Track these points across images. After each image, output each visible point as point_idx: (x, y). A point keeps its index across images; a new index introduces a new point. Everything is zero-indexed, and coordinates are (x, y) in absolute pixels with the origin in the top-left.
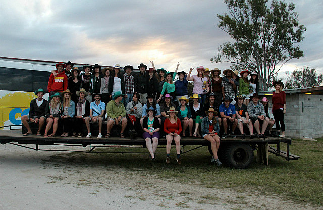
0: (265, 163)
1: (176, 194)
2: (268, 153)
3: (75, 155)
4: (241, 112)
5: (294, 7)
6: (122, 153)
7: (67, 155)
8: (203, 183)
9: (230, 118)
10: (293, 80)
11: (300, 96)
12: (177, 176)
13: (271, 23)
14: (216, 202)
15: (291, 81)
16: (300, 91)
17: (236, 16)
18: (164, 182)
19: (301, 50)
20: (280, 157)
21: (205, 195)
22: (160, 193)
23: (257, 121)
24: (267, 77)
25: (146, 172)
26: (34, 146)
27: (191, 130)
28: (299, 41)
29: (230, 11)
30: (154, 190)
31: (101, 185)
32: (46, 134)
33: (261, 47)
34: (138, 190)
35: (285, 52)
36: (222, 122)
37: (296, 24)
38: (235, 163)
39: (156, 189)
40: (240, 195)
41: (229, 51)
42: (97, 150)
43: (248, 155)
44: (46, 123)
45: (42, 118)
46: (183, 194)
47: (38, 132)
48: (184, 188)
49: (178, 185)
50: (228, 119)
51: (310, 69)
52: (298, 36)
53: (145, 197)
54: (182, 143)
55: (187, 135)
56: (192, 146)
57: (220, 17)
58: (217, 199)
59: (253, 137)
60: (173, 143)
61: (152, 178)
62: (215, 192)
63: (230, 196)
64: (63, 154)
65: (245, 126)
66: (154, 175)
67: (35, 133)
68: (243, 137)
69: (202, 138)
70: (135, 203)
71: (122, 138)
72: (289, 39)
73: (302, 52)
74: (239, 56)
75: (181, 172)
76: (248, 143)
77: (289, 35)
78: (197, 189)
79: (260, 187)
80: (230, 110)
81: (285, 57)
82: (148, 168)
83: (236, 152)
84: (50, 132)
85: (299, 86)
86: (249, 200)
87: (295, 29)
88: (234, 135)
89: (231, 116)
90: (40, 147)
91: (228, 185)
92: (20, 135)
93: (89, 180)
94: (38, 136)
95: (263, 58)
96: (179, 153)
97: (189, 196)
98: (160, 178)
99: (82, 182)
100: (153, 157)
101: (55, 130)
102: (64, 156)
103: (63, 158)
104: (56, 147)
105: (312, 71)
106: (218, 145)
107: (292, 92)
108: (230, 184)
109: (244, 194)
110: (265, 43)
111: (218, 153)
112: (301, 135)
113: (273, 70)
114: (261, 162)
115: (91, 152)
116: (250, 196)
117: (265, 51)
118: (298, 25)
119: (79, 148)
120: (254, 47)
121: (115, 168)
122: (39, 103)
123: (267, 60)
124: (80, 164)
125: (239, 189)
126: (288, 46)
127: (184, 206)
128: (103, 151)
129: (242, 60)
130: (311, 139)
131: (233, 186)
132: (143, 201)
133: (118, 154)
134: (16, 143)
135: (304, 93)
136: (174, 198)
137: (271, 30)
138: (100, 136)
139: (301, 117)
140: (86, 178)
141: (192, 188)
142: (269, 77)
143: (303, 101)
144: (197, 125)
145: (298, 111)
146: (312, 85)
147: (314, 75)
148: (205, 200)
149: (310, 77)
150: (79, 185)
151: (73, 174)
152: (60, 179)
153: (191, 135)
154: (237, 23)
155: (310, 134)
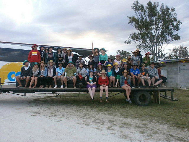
0: (158, 103)
1: (106, 121)
3: (47, 99)
5: (174, 10)
6: (75, 97)
7: (43, 98)
8: (122, 115)
9: (136, 76)
10: (173, 54)
11: (178, 64)
12: (106, 110)
13: (160, 20)
14: (130, 126)
15: (172, 54)
16: (178, 61)
17: (139, 17)
18: (99, 114)
20: (167, 100)
21: (123, 122)
22: (97, 121)
24: (158, 52)
25: (89, 108)
26: (23, 94)
27: (114, 83)
28: (177, 30)
29: (136, 14)
30: (93, 119)
31: (63, 116)
32: (30, 86)
33: (154, 34)
34: (84, 119)
35: (169, 37)
37: (175, 20)
38: (140, 103)
39: (95, 118)
40: (144, 122)
41: (135, 37)
42: (60, 95)
43: (148, 98)
45: (28, 77)
46: (111, 121)
47: (26, 86)
48: (111, 117)
49: (107, 116)
51: (184, 47)
52: (177, 27)
53: (89, 123)
56: (114, 93)
57: (130, 18)
58: (130, 125)
61: (92, 111)
62: (129, 120)
63: (138, 123)
66: (93, 110)
68: (145, 87)
69: (120, 87)
70: (83, 127)
71: (75, 88)
72: (171, 29)
73: (179, 37)
74: (141, 40)
75: (109, 108)
76: (148, 91)
77: (171, 27)
78: (118, 119)
79: (156, 118)
80: (137, 72)
81: (169, 40)
82: (90, 106)
83: (140, 96)
84: (33, 85)
85: (177, 58)
86: (149, 126)
87: (175, 23)
88: (139, 86)
90: (27, 94)
91: (136, 116)
92: (15, 87)
93: (56, 113)
94: (25, 88)
95: (155, 41)
97: (114, 123)
98: (97, 111)
99: (52, 115)
100: (93, 98)
101: (36, 84)
102: (41, 99)
104: (37, 94)
106: (130, 92)
107: (173, 61)
108: (137, 116)
109: (146, 122)
110: (156, 32)
112: (179, 87)
113: (161, 48)
115: (57, 96)
116: (150, 123)
117: (156, 37)
118: (177, 21)
119: (50, 94)
120: (150, 34)
121: (70, 106)
122: (26, 69)
123: (158, 42)
124: (50, 104)
125: (143, 118)
126: (171, 34)
127: (112, 129)
128: (64, 96)
129: (143, 43)
130: (185, 89)
131: (139, 116)
132: (87, 126)
133: (72, 98)
134: (12, 92)
135: (180, 61)
136: (105, 124)
137: (160, 24)
138: (62, 87)
139: (179, 76)
140: (54, 112)
141: (116, 118)
144: (117, 80)
145: (177, 72)
146: (185, 56)
147: (186, 50)
148: (123, 125)
149: (184, 51)
150: (50, 116)
151: (46, 110)
152: (39, 113)
153: (114, 86)
154: (139, 21)
155: (185, 86)
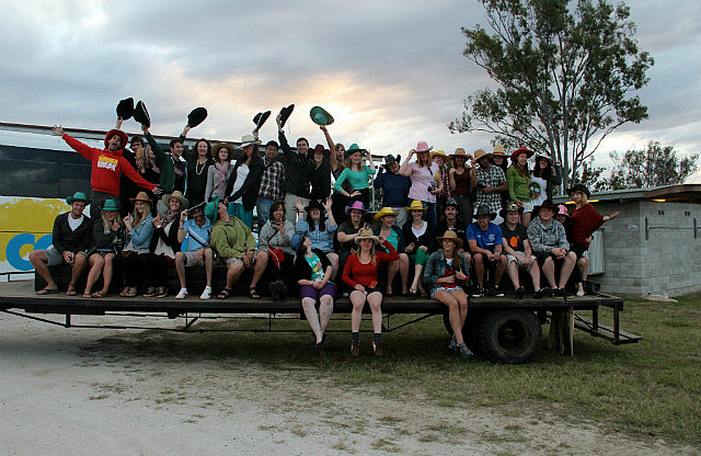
0: (568, 352)
1: (373, 421)
2: (573, 329)
3: (152, 337)
4: (514, 241)
5: (628, 14)
6: (255, 331)
7: (134, 335)
8: (432, 396)
9: (489, 253)
10: (626, 170)
11: (642, 205)
12: (374, 381)
13: (578, 48)
14: (460, 438)
15: (620, 173)
16: (641, 195)
17: (503, 32)
18: (348, 394)
19: (642, 104)
20: (598, 339)
21: (435, 422)
22: (339, 419)
23: (549, 259)
24: (571, 165)
25: (307, 372)
26: (62, 318)
27: (405, 279)
28: (637, 87)
29: (491, 20)
30: (324, 412)
31: (209, 401)
32: (87, 291)
33: (557, 98)
34: (290, 413)
35: (607, 111)
36: (473, 262)
37: (633, 50)
38: (501, 352)
39: (329, 410)
40: (512, 422)
41: (487, 108)
42: (202, 324)
43: (530, 333)
44: (88, 265)
45: (80, 256)
46: (390, 420)
47: (70, 287)
48: (391, 406)
49: (377, 400)
50: (485, 256)
51: (662, 147)
52: (637, 75)
53: (304, 429)
54: (385, 309)
55: (398, 292)
56: (407, 315)
57: (469, 34)
58: (462, 431)
59: (539, 295)
60: (367, 309)
61: (320, 385)
62: (456, 416)
63: (491, 425)
64: (125, 335)
65: (524, 272)
66: (324, 380)
67: (62, 288)
68: (520, 294)
70: (283, 442)
71: (255, 300)
72: (617, 82)
73: (645, 109)
74: (509, 119)
75: (383, 372)
76: (529, 309)
77: (616, 73)
78: (419, 410)
79: (556, 405)
80: (492, 237)
81: (609, 121)
82: (312, 363)
83: (503, 327)
85: (639, 184)
86: (532, 434)
87: (630, 60)
88: (499, 291)
89: (492, 249)
90: (76, 319)
91: (486, 401)
92: (31, 294)
93: (181, 391)
94: (69, 295)
95: (561, 124)
96: (378, 330)
97: (401, 425)
98: (336, 385)
99: (167, 396)
101: (107, 282)
102: (128, 339)
103: (125, 342)
104: (110, 318)
105: (667, 151)
106: (465, 312)
107: (624, 197)
108: (490, 398)
109: (520, 421)
110: (565, 91)
111: (464, 331)
112: (643, 290)
113: (583, 149)
114: (558, 349)
115: (187, 329)
116: (535, 423)
117: (564, 107)
118: (636, 52)
119: (161, 321)
120: (541, 98)
121: (238, 364)
122: (74, 224)
123: (570, 127)
124: (162, 357)
125: (510, 408)
126: (615, 97)
127: (391, 447)
128: (213, 328)
129: (516, 128)
130: (666, 298)
131: (497, 401)
132: (298, 437)
133: (247, 333)
134: (22, 311)
135: (649, 198)
136: (368, 430)
137: (577, 62)
138: (206, 294)
139: (644, 251)
140: (176, 387)
141: (408, 406)
142: (575, 163)
143: (647, 215)
144: (418, 268)
145: (638, 238)
146: (667, 181)
147: (672, 160)
148: (436, 433)
149: (663, 165)
150: (159, 402)
151: (146, 379)
152: (119, 390)
153: (404, 292)
154: (504, 45)
155: (664, 288)
